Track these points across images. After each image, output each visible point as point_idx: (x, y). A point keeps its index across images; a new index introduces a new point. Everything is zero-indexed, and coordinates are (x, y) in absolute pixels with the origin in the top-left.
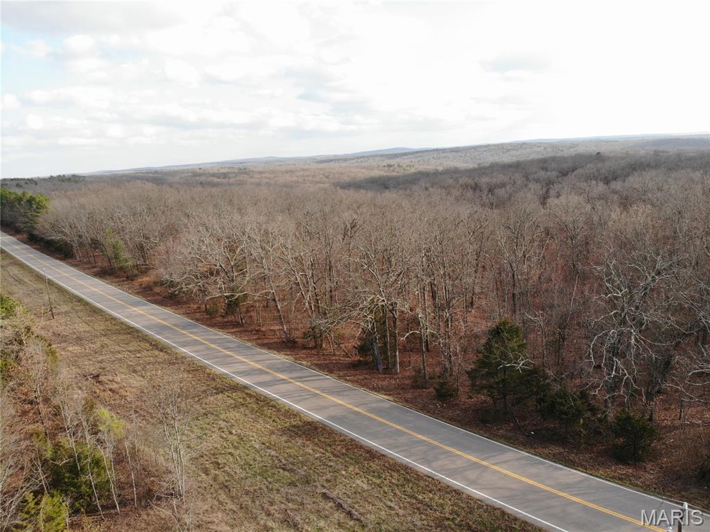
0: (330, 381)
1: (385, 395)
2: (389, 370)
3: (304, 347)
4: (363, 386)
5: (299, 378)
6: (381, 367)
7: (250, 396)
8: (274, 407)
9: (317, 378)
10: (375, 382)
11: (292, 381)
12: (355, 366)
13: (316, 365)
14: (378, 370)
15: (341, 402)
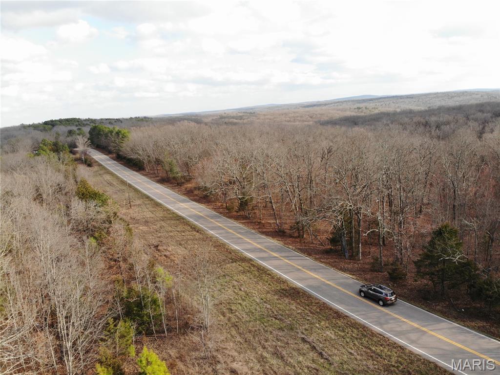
0: (309, 261)
1: (350, 274)
2: (353, 257)
3: (291, 236)
4: (333, 267)
6: (347, 255)
7: (254, 266)
8: (270, 275)
9: (299, 258)
10: (342, 265)
11: (282, 258)
12: (327, 252)
13: (299, 249)
14: (345, 256)
15: (317, 276)
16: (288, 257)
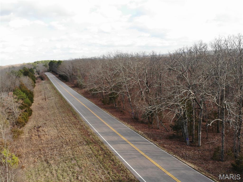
2: (193, 144)
3: (142, 122)
4: (175, 153)
5: (134, 142)
7: (102, 149)
8: (113, 160)
9: (145, 143)
11: (129, 142)
12: (171, 138)
13: (146, 134)
14: (186, 142)
16: (135, 141)
